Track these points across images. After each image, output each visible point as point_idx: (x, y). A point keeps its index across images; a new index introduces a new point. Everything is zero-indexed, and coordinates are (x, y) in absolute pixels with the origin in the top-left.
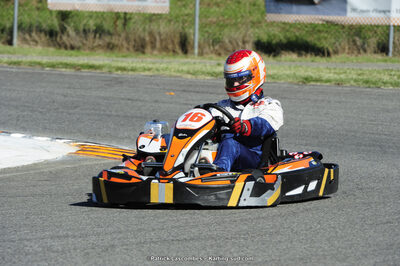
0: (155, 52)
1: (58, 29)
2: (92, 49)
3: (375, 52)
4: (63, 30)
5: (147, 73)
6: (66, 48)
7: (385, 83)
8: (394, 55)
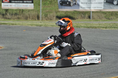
0: (30, 20)
1: (5, 14)
2: (14, 19)
3: (87, 18)
4: (6, 14)
5: (19, 25)
6: (7, 19)
7: (82, 27)
8: (92, 19)
